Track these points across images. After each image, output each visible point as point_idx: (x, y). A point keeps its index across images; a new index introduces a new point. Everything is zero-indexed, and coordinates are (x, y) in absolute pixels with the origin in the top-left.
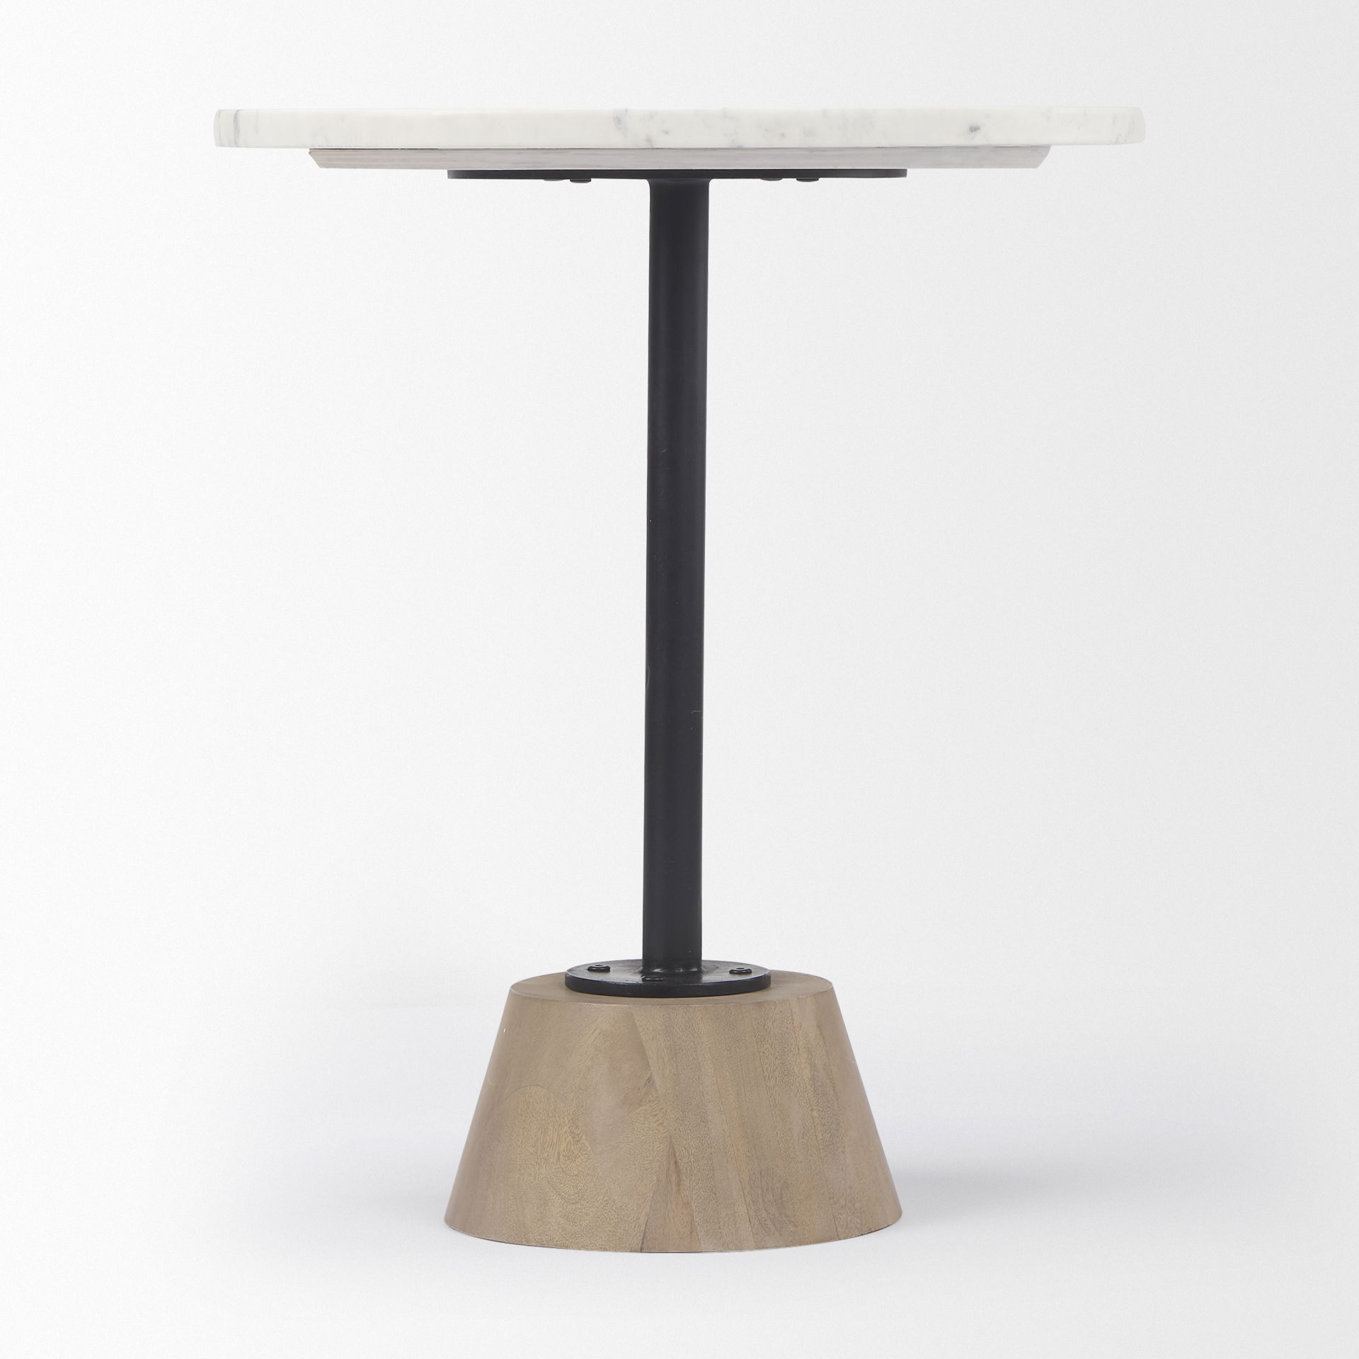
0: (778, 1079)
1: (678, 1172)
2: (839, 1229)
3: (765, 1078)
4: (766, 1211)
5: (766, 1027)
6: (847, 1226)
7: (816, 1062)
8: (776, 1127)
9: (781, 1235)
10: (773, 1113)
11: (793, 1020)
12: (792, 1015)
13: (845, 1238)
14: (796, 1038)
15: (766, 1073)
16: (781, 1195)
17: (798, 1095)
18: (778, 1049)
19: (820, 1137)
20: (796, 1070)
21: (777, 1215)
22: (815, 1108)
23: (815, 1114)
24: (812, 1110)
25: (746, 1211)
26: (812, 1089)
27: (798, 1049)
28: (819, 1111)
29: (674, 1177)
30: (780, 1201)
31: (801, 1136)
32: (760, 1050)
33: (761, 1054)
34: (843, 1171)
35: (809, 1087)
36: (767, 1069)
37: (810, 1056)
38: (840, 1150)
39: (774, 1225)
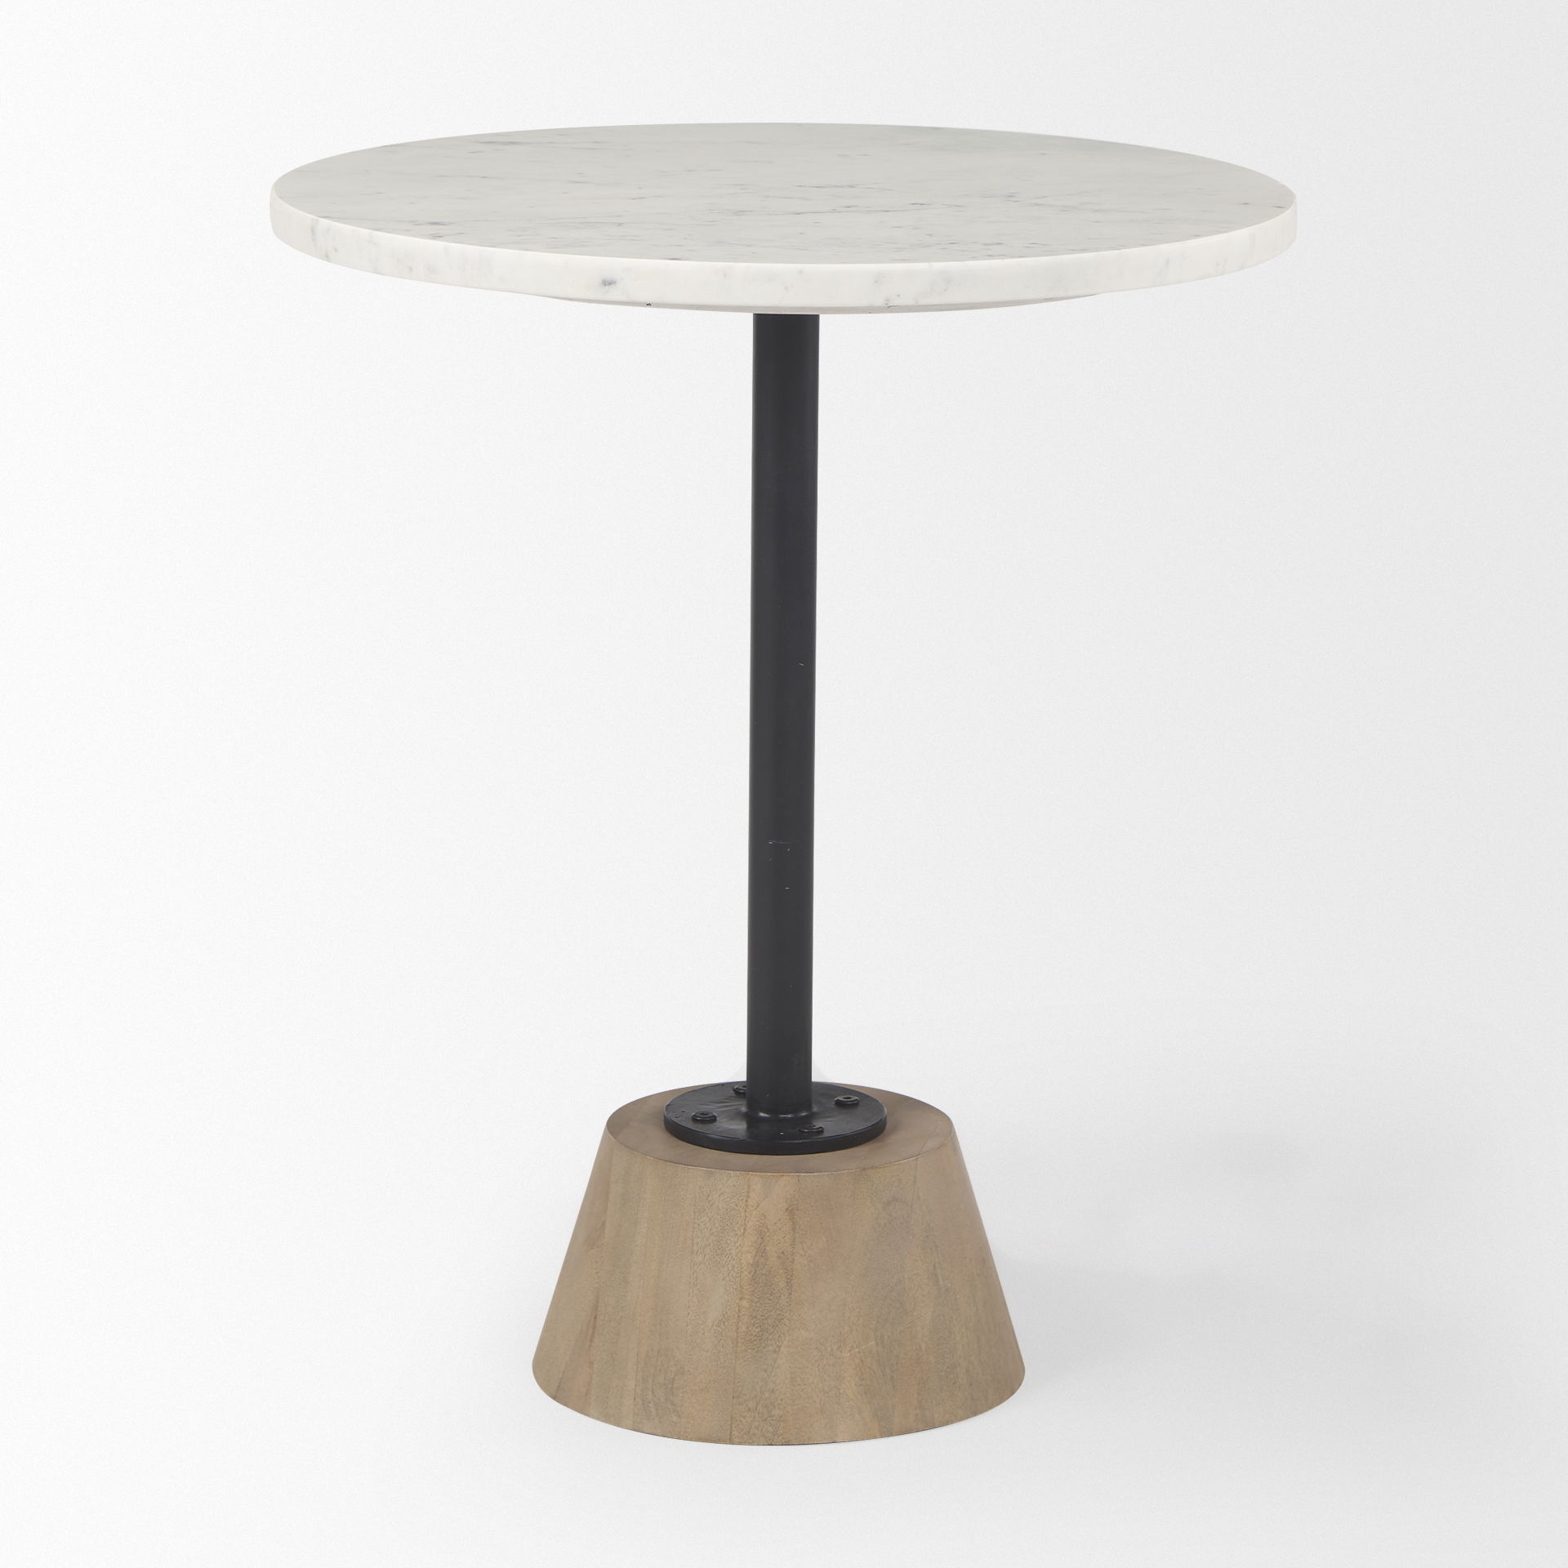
0: (707, 1256)
1: (594, 1328)
2: (733, 1433)
3: (693, 1252)
4: (653, 1392)
5: (710, 1198)
6: (749, 1432)
7: (768, 1248)
8: (689, 1307)
9: (660, 1422)
10: (691, 1291)
11: (748, 1197)
12: (748, 1192)
13: (740, 1444)
14: (746, 1217)
15: (695, 1246)
16: (674, 1379)
17: (728, 1279)
18: (716, 1225)
19: (743, 1329)
20: (734, 1252)
21: (662, 1400)
22: (746, 1296)
23: (745, 1303)
24: (741, 1299)
25: (634, 1387)
26: (750, 1276)
27: (745, 1229)
28: (752, 1301)
29: (591, 1331)
30: (670, 1386)
31: (716, 1323)
32: (696, 1221)
33: (696, 1225)
34: (766, 1371)
35: (746, 1273)
36: (697, 1243)
37: (760, 1240)
38: (771, 1348)
39: (657, 1409)
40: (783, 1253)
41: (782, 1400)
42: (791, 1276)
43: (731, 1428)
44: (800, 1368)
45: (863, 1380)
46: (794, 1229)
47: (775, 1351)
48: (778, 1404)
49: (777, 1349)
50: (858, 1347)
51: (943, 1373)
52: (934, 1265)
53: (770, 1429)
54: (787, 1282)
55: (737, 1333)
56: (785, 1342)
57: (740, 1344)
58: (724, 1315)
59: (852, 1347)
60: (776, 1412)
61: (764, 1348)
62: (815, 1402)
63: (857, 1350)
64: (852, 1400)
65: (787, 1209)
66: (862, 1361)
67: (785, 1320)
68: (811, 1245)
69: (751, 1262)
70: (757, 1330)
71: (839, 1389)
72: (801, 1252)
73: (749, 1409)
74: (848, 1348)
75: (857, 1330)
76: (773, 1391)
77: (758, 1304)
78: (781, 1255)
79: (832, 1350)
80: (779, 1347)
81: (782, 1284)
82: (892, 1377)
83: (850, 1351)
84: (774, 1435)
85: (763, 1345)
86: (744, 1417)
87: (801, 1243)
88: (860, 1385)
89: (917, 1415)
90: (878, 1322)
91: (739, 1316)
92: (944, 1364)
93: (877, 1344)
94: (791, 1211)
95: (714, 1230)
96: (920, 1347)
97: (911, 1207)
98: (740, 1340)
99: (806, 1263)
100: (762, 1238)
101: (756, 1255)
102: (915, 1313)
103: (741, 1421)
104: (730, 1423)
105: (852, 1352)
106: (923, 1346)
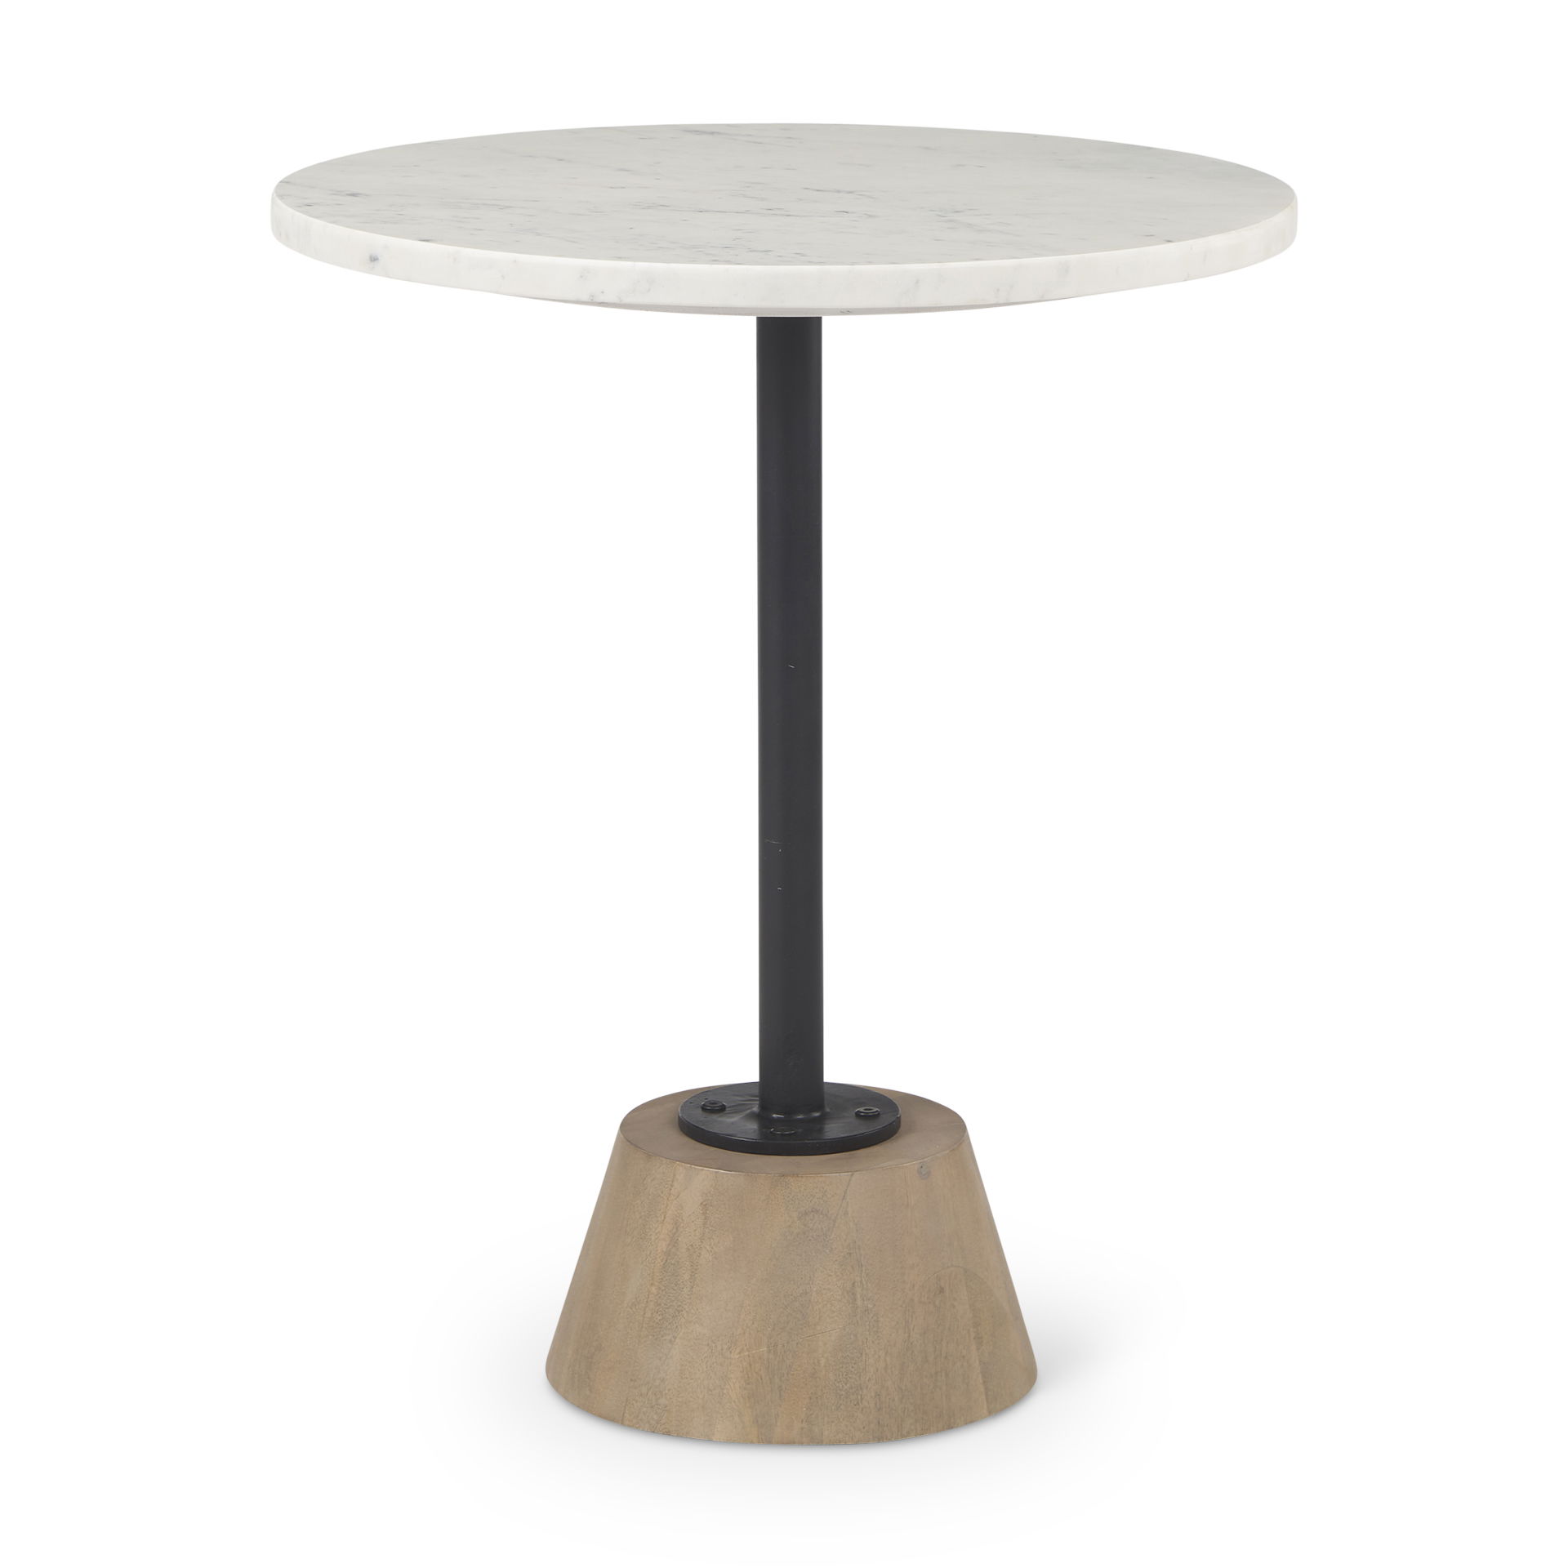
40: (692, 1245)
41: (669, 1390)
42: (696, 1270)
43: (625, 1410)
44: (690, 1362)
45: (748, 1384)
46: (705, 1224)
47: (670, 1341)
48: (666, 1394)
49: (673, 1339)
50: (748, 1351)
51: (843, 1393)
52: (854, 1283)
53: (655, 1417)
54: (691, 1276)
55: (644, 1317)
56: (681, 1334)
57: (644, 1329)
58: (636, 1299)
59: (743, 1349)
60: (663, 1401)
61: (662, 1336)
62: (698, 1397)
63: (747, 1353)
64: (734, 1402)
65: (701, 1204)
66: (750, 1365)
67: (684, 1312)
68: (719, 1242)
69: (664, 1250)
70: (659, 1318)
71: (723, 1389)
72: (708, 1247)
73: (641, 1395)
74: (738, 1351)
75: (750, 1334)
76: (663, 1380)
77: (664, 1293)
78: (690, 1248)
79: (722, 1350)
80: (675, 1338)
81: (686, 1277)
82: (781, 1387)
83: (740, 1353)
84: (657, 1423)
85: (662, 1333)
86: (637, 1402)
87: (709, 1238)
88: (745, 1389)
89: (802, 1429)
90: (774, 1329)
91: (647, 1302)
92: (846, 1384)
93: (769, 1352)
94: (705, 1206)
95: (643, 1214)
96: (819, 1361)
97: (835, 1221)
98: (644, 1325)
99: (710, 1258)
100: (677, 1229)
101: (669, 1245)
102: (819, 1328)
103: (633, 1404)
104: (624, 1404)
105: (742, 1355)
106: (823, 1361)
